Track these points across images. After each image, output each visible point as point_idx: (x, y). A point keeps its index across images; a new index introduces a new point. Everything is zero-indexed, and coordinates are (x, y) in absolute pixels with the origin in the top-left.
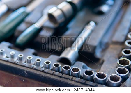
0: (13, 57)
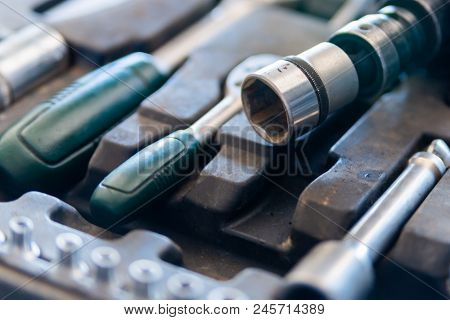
0: (67, 259)
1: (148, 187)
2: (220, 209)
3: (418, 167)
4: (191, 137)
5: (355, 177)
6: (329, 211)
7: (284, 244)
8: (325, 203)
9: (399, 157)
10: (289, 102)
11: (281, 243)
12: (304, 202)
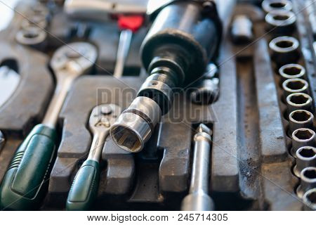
1: (91, 195)
2: (124, 192)
3: (199, 142)
4: (91, 161)
5: (177, 156)
6: (176, 177)
7: (159, 199)
8: (173, 174)
9: (189, 139)
10: (140, 133)
11: (157, 198)
12: (163, 177)
